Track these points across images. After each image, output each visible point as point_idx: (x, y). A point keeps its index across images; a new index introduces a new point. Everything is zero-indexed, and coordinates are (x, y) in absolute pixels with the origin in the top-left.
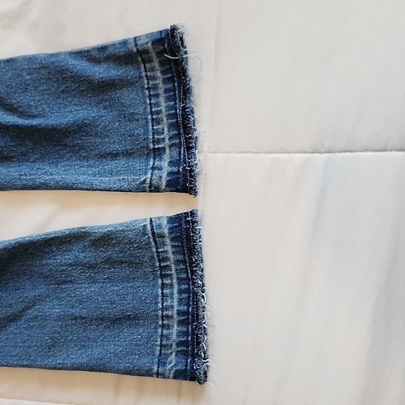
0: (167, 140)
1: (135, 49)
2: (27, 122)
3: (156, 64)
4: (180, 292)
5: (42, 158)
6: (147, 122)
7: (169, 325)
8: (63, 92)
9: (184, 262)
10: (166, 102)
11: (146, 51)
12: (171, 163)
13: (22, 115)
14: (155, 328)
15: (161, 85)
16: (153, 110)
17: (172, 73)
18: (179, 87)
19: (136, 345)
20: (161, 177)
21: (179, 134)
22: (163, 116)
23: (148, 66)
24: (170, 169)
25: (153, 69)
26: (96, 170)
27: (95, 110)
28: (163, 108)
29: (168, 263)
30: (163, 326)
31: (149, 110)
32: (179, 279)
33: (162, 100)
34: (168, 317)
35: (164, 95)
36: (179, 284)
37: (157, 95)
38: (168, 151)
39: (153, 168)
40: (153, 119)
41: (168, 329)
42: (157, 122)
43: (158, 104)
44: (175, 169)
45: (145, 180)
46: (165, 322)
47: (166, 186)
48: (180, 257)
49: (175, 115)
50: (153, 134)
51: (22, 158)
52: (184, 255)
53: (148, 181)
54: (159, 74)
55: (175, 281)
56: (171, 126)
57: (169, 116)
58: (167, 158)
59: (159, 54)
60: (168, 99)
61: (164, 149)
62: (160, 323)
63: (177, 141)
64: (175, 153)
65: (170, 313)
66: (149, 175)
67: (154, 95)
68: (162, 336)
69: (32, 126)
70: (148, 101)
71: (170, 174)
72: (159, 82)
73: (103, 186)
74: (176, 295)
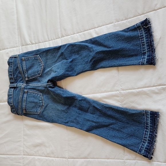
0: (146, 50)
1: (136, 27)
2: (109, 49)
3: (142, 29)
4: (150, 134)
5: (114, 58)
6: (141, 46)
7: (145, 142)
8: (118, 40)
9: (152, 127)
10: (146, 39)
11: (139, 26)
12: (148, 56)
13: (108, 47)
14: (141, 142)
15: (144, 35)
16: (142, 42)
17: (147, 31)
18: (149, 34)
19: (135, 144)
20: (145, 60)
21: (150, 48)
22: (145, 43)
23: (140, 30)
24: (147, 58)
25: (142, 31)
26: (127, 60)
27: (126, 44)
28: (145, 41)
29: (148, 125)
30: (143, 142)
31: (141, 42)
32: (150, 131)
33: (144, 39)
34: (145, 140)
35: (145, 37)
36: (150, 132)
37: (143, 38)
38: (147, 53)
39: (143, 58)
40: (142, 45)
41: (145, 143)
42: (144, 45)
43: (143, 40)
44: (149, 58)
45: (140, 61)
46: (144, 141)
47: (146, 63)
48: (152, 125)
49: (148, 43)
50: (143, 49)
51: (109, 59)
52: (153, 125)
53: (141, 62)
54: (143, 32)
55: (149, 131)
56: (147, 46)
57: (147, 43)
58: (146, 55)
59: (143, 27)
60: (146, 38)
61: (146, 52)
62: (143, 141)
63: (149, 50)
64: (149, 53)
65: (146, 139)
66: (141, 60)
67: (142, 38)
68: (142, 144)
69: (110, 50)
70: (141, 40)
71: (147, 59)
72: (144, 34)
73: (129, 64)
74: (148, 135)
